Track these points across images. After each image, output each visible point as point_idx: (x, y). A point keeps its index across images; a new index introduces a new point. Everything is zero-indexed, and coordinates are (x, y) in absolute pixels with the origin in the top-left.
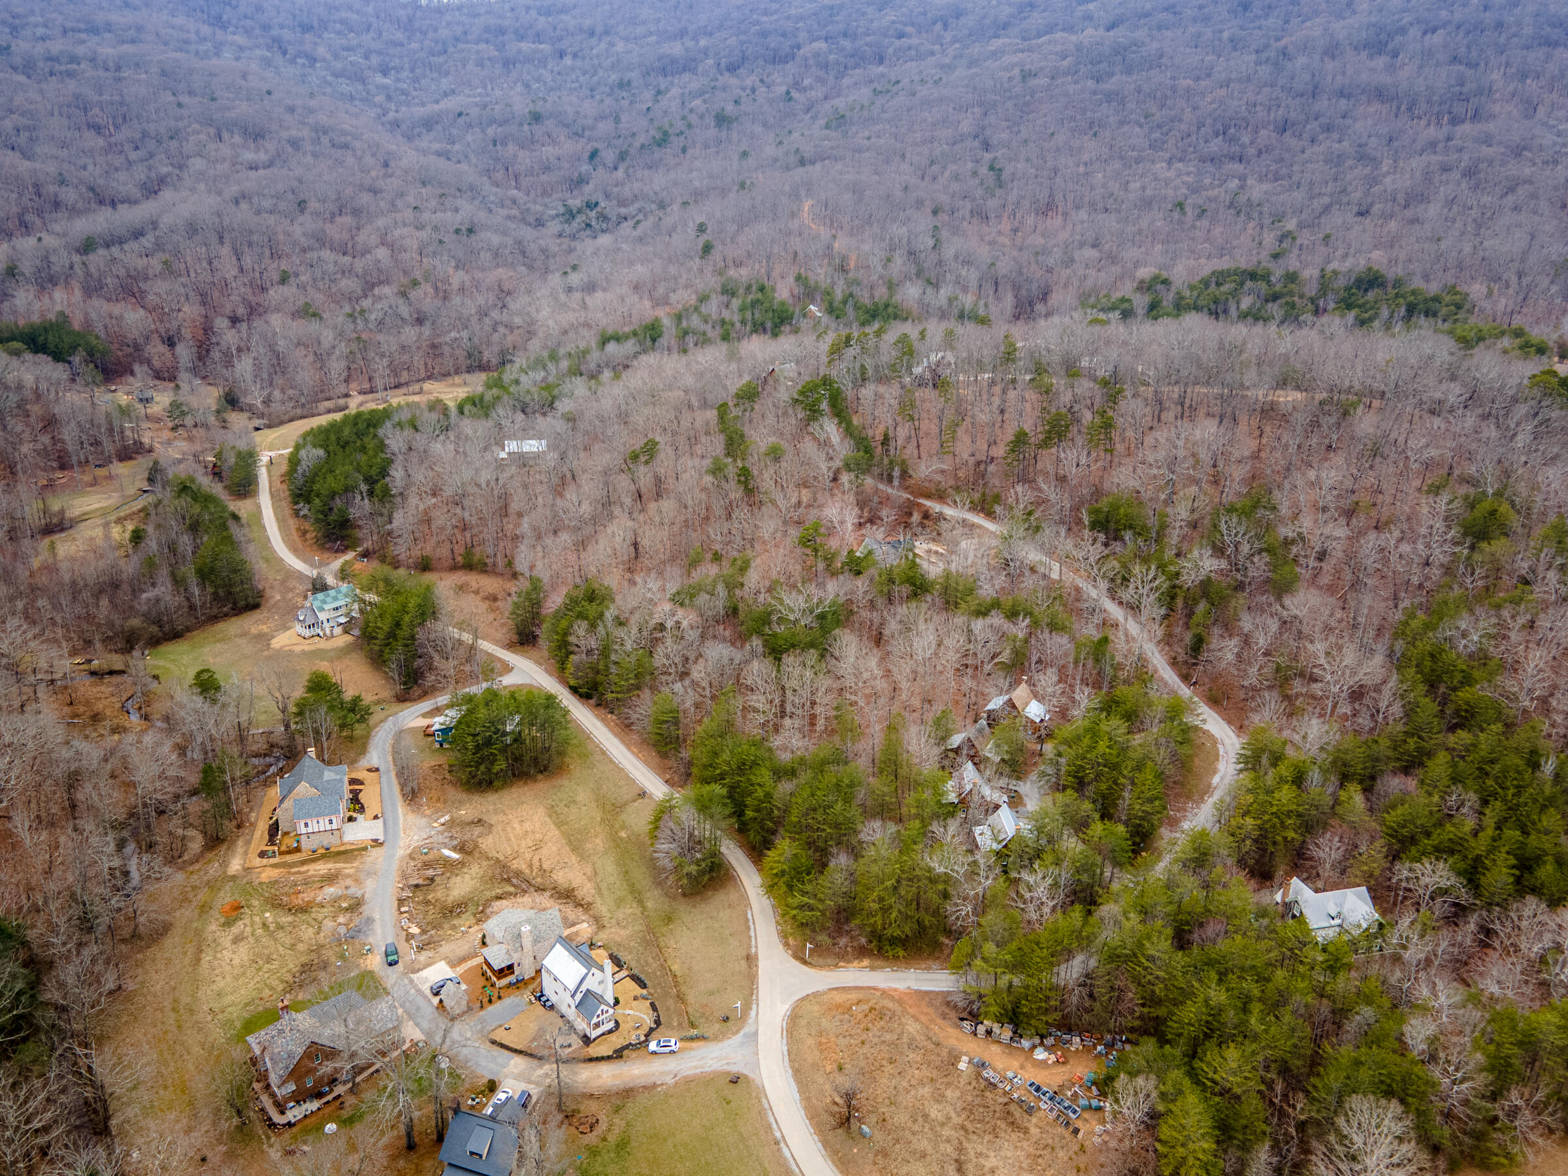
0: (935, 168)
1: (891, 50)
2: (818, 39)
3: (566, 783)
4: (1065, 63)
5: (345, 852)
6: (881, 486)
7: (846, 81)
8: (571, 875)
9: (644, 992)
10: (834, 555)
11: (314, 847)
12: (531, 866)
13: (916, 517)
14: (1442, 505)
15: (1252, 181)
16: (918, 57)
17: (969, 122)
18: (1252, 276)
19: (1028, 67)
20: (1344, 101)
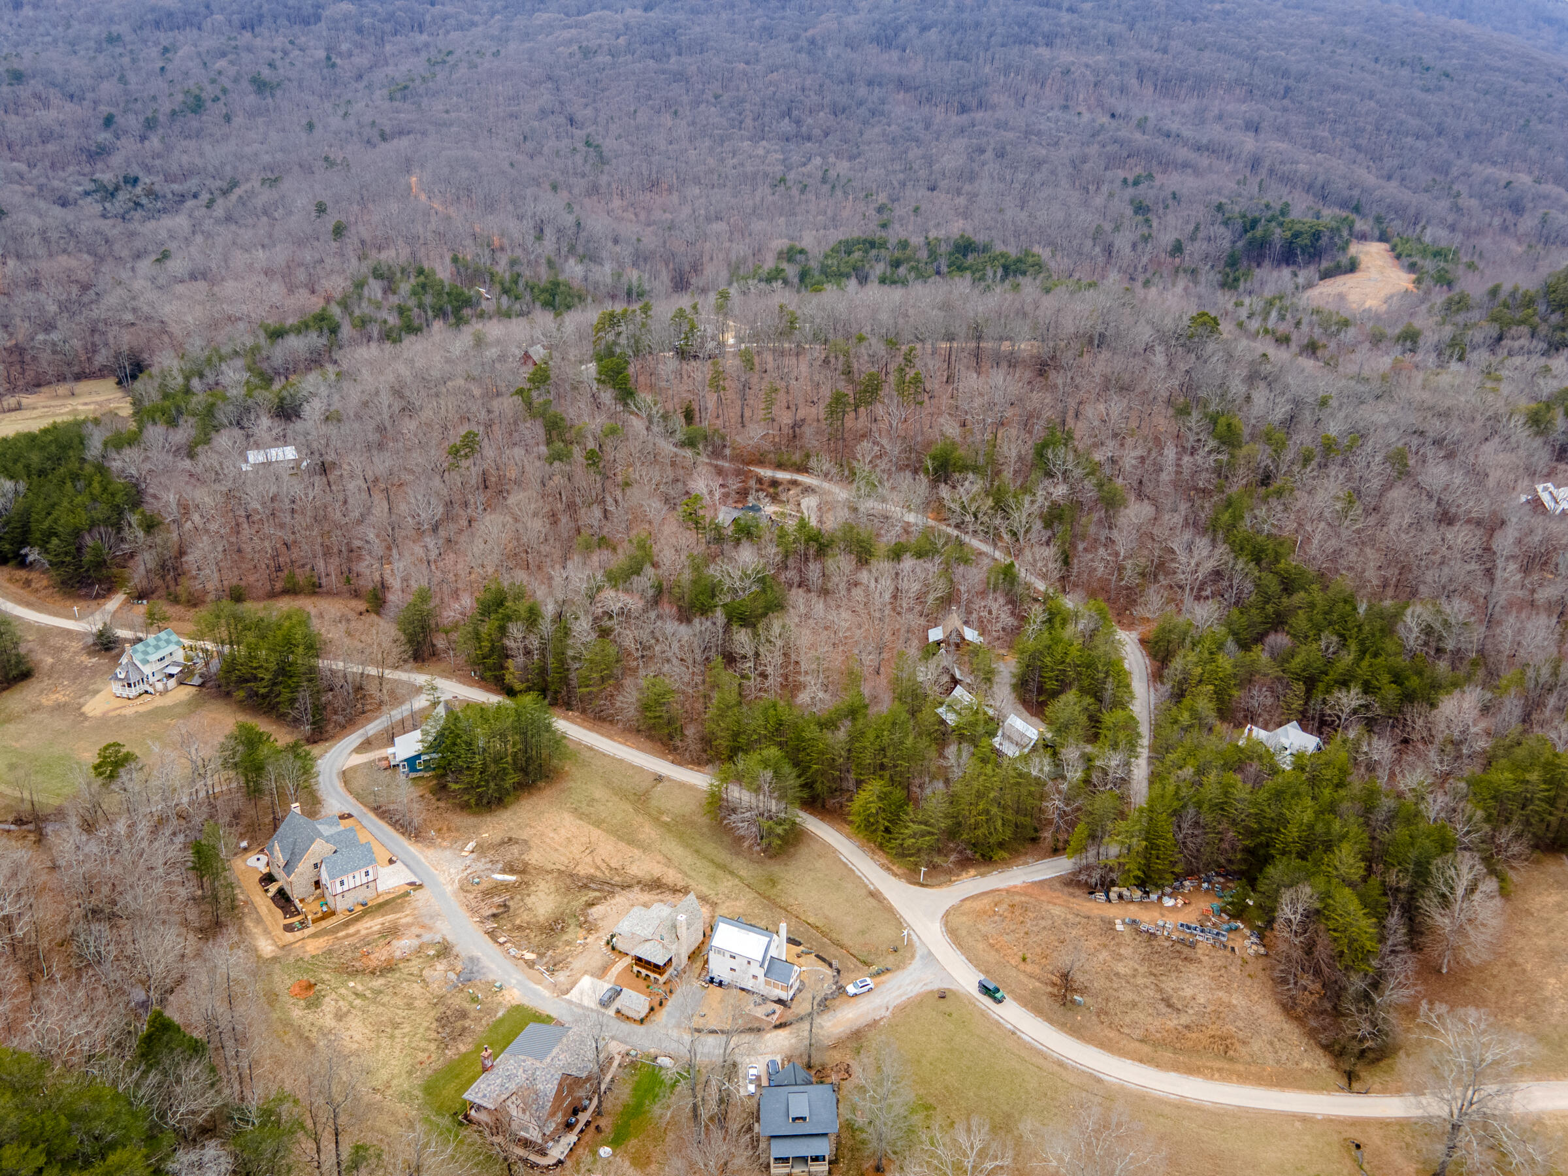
3: (572, 784)
4: (621, 40)
5: (386, 903)
7: (389, 49)
8: (644, 866)
9: (802, 948)
10: (716, 525)
11: (350, 906)
12: (598, 868)
14: (1193, 424)
15: (832, 159)
16: (460, 27)
17: (545, 97)
18: (872, 244)
19: (584, 44)
20: (877, 90)
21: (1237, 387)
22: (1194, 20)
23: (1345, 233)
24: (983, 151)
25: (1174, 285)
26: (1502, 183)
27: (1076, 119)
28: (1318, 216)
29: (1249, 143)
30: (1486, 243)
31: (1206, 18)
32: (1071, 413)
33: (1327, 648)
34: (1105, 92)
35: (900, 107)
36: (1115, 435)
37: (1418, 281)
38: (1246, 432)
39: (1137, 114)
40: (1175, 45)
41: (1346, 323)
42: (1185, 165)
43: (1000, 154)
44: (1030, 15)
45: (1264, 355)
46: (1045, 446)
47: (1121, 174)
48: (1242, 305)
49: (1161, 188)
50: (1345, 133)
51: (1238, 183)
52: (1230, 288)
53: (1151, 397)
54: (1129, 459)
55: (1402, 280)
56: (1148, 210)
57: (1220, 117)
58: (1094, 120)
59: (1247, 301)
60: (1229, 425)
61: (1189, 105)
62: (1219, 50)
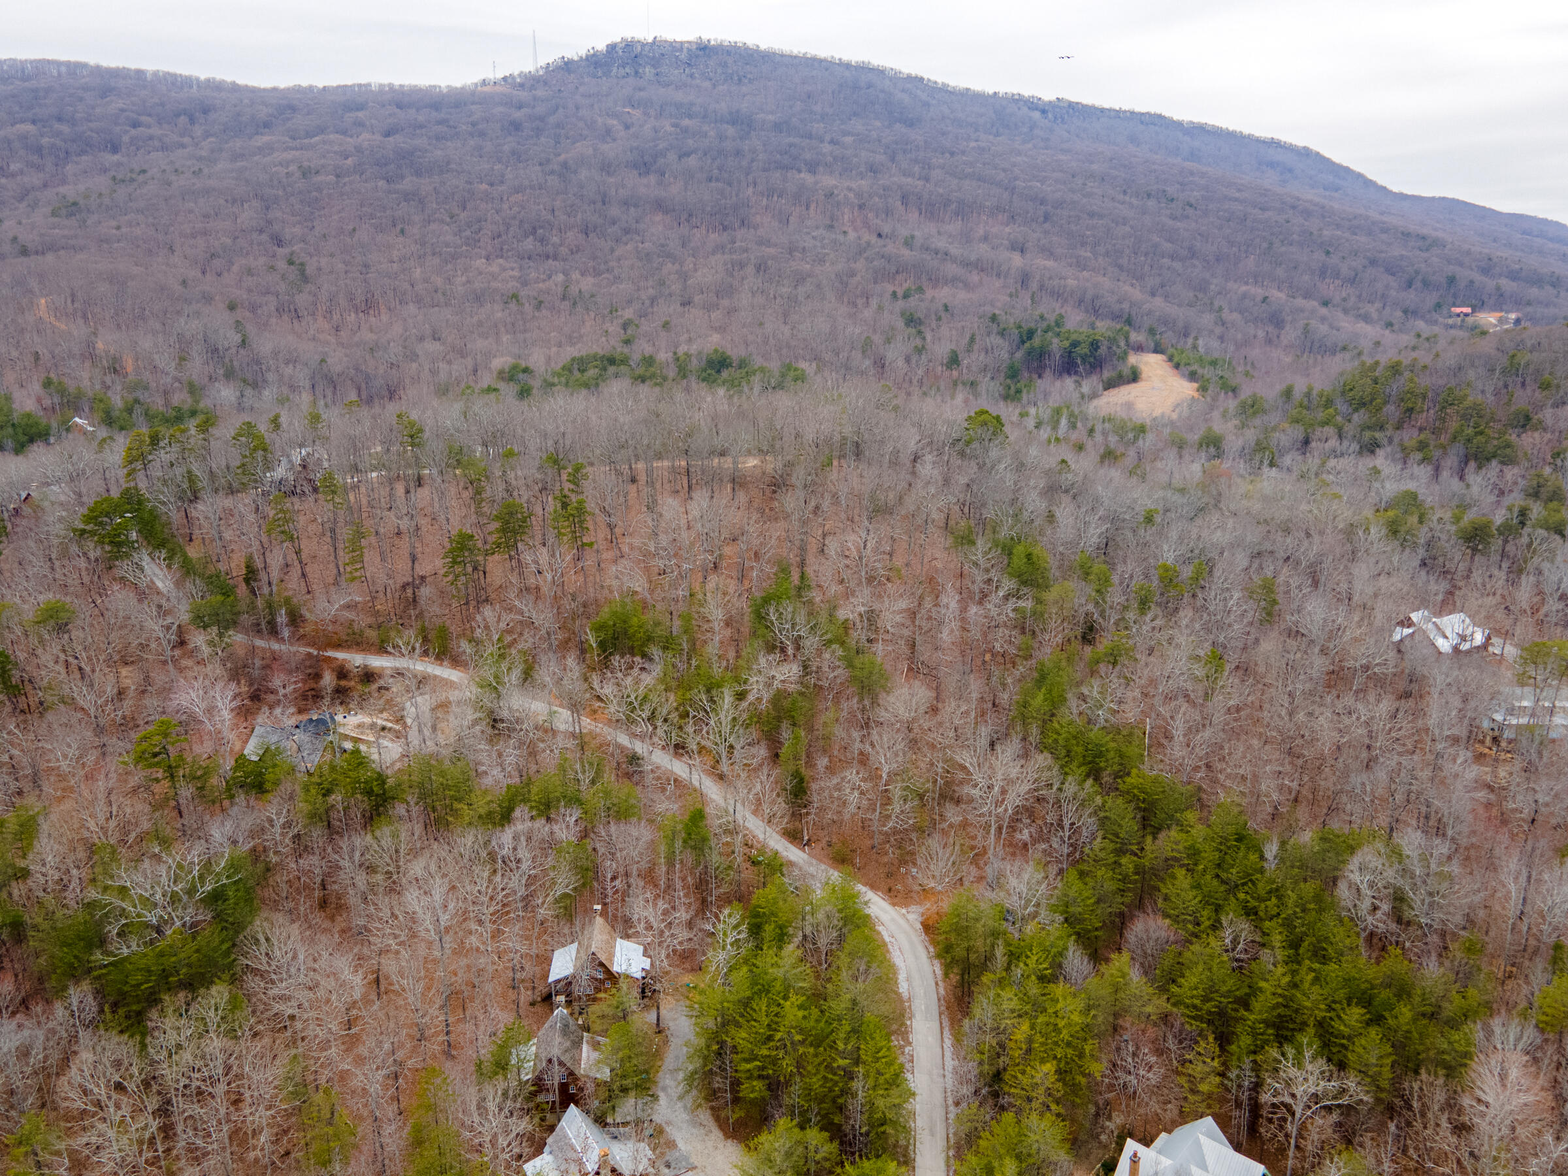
0: (217, 263)
1: (126, 139)
2: (22, 121)
4: (349, 161)
6: (259, 643)
7: (70, 169)
10: (207, 772)
13: (328, 680)
14: (979, 557)
15: (576, 275)
16: (164, 148)
17: (248, 215)
18: (612, 361)
19: (306, 164)
20: (632, 209)
21: (1034, 503)
22: (952, 154)
23: (1122, 344)
24: (742, 266)
25: (953, 397)
26: (1259, 299)
27: (841, 238)
28: (1092, 326)
29: (1017, 260)
30: (1255, 353)
31: (963, 153)
32: (813, 547)
33: (1235, 941)
34: (870, 215)
35: (657, 227)
36: (870, 580)
37: (1203, 389)
38: (1051, 563)
39: (904, 232)
40: (936, 174)
41: (1141, 430)
42: (954, 280)
43: (761, 268)
44: (790, 145)
45: (1063, 461)
46: (766, 601)
47: (890, 288)
48: (1027, 414)
49: (933, 299)
50: (1107, 254)
51: (1011, 296)
52: (1013, 400)
53: (919, 521)
54: (893, 611)
55: (1186, 389)
56: (920, 322)
57: (985, 238)
58: (859, 238)
59: (1033, 411)
60: (1029, 556)
61: (955, 227)
62: (979, 180)
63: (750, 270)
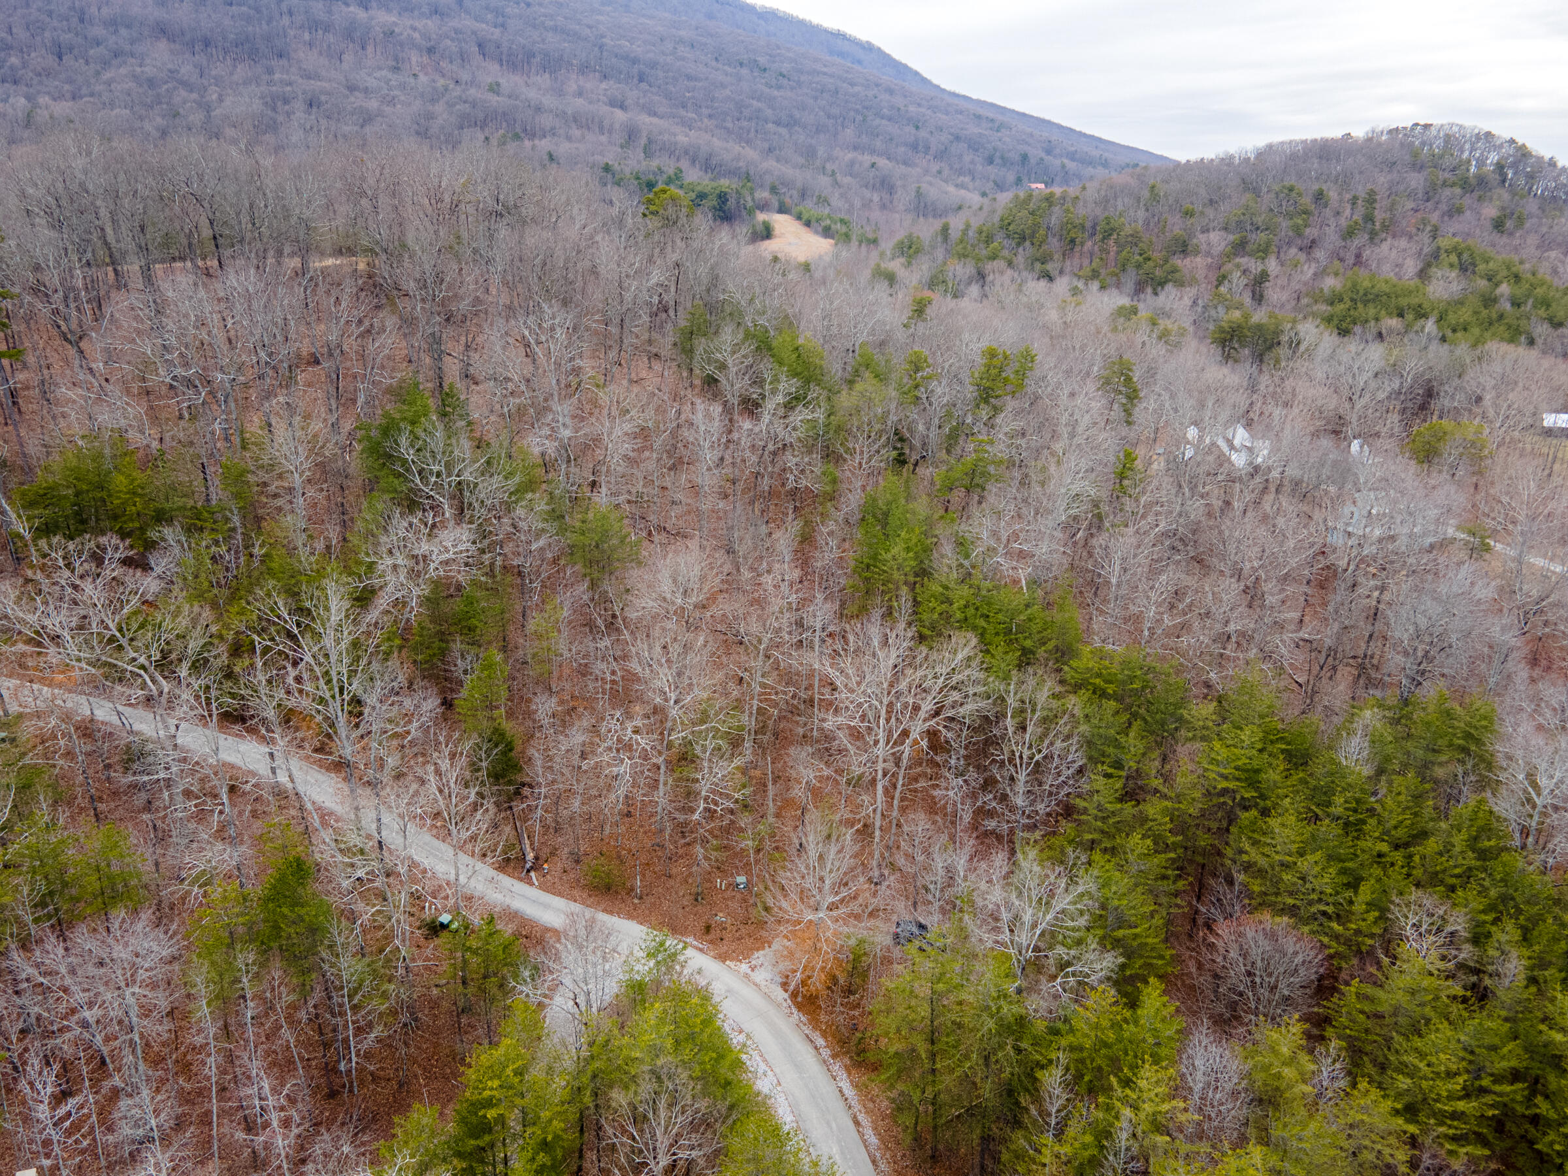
14: (726, 354)
24: (286, 100)
27: (411, 81)
28: (716, 181)
29: (619, 115)
34: (443, 61)
39: (486, 80)
40: (514, 23)
42: (553, 132)
43: (312, 103)
49: (533, 148)
50: (711, 116)
51: (620, 147)
55: (824, 243)
57: (580, 93)
58: (433, 82)
61: (543, 80)
62: (563, 33)
63: (299, 106)
